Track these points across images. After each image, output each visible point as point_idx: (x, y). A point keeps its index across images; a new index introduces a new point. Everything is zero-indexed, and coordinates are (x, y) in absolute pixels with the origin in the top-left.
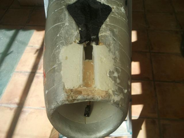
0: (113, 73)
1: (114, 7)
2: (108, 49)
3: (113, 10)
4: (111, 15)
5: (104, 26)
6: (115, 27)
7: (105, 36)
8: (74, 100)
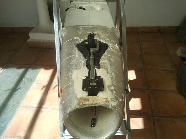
0: (111, 87)
1: (110, 45)
2: (107, 72)
3: (109, 46)
4: (108, 50)
5: (103, 57)
6: (111, 57)
7: (104, 63)
8: (84, 105)
